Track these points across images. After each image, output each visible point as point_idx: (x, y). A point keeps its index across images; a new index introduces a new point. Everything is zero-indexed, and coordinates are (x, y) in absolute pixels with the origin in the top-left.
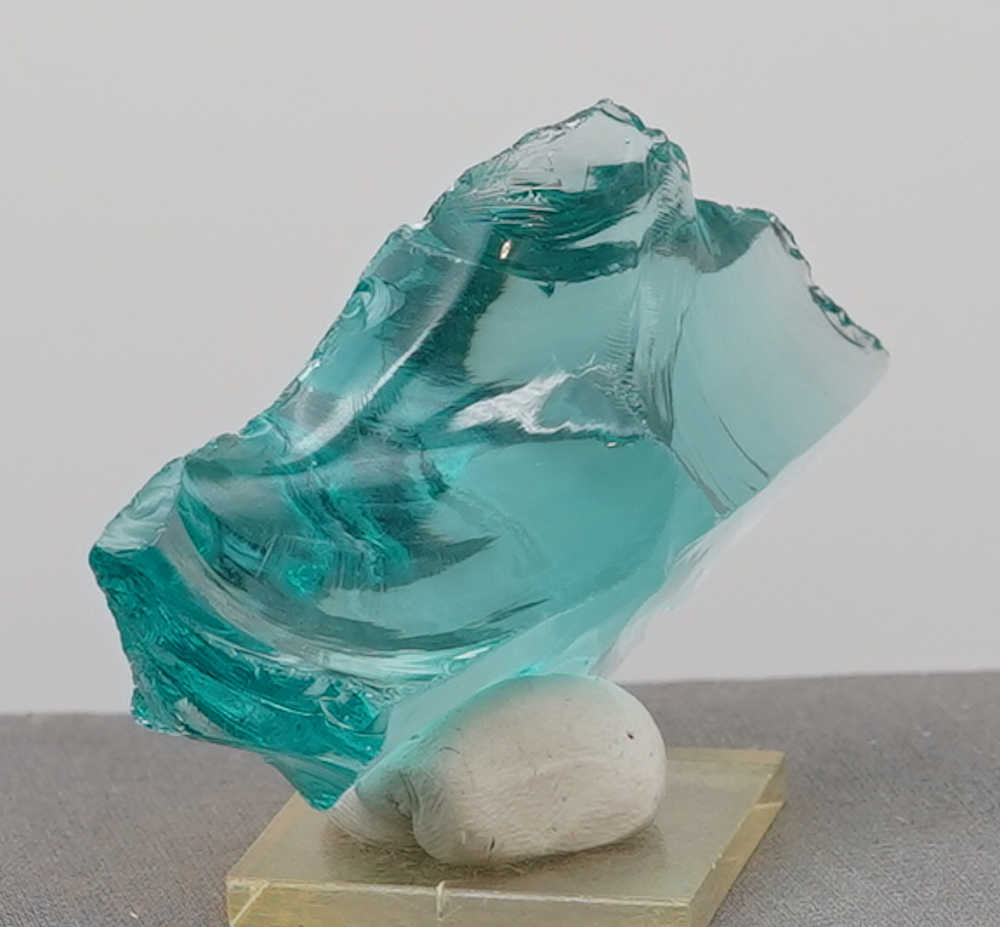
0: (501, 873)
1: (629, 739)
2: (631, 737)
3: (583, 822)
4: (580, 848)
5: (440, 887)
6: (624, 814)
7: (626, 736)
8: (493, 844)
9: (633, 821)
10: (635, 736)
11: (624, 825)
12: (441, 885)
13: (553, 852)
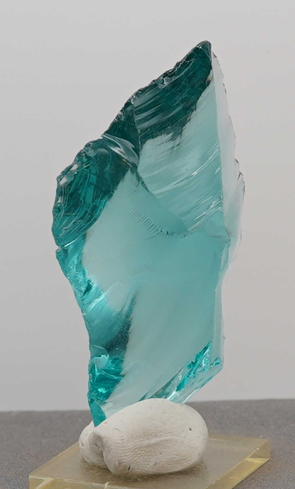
0: (132, 480)
1: (189, 430)
2: (191, 430)
3: (168, 462)
4: (166, 472)
5: (106, 484)
6: (185, 459)
7: (188, 429)
8: (129, 468)
9: (189, 463)
10: (192, 429)
11: (186, 464)
12: (107, 483)
13: (155, 473)
